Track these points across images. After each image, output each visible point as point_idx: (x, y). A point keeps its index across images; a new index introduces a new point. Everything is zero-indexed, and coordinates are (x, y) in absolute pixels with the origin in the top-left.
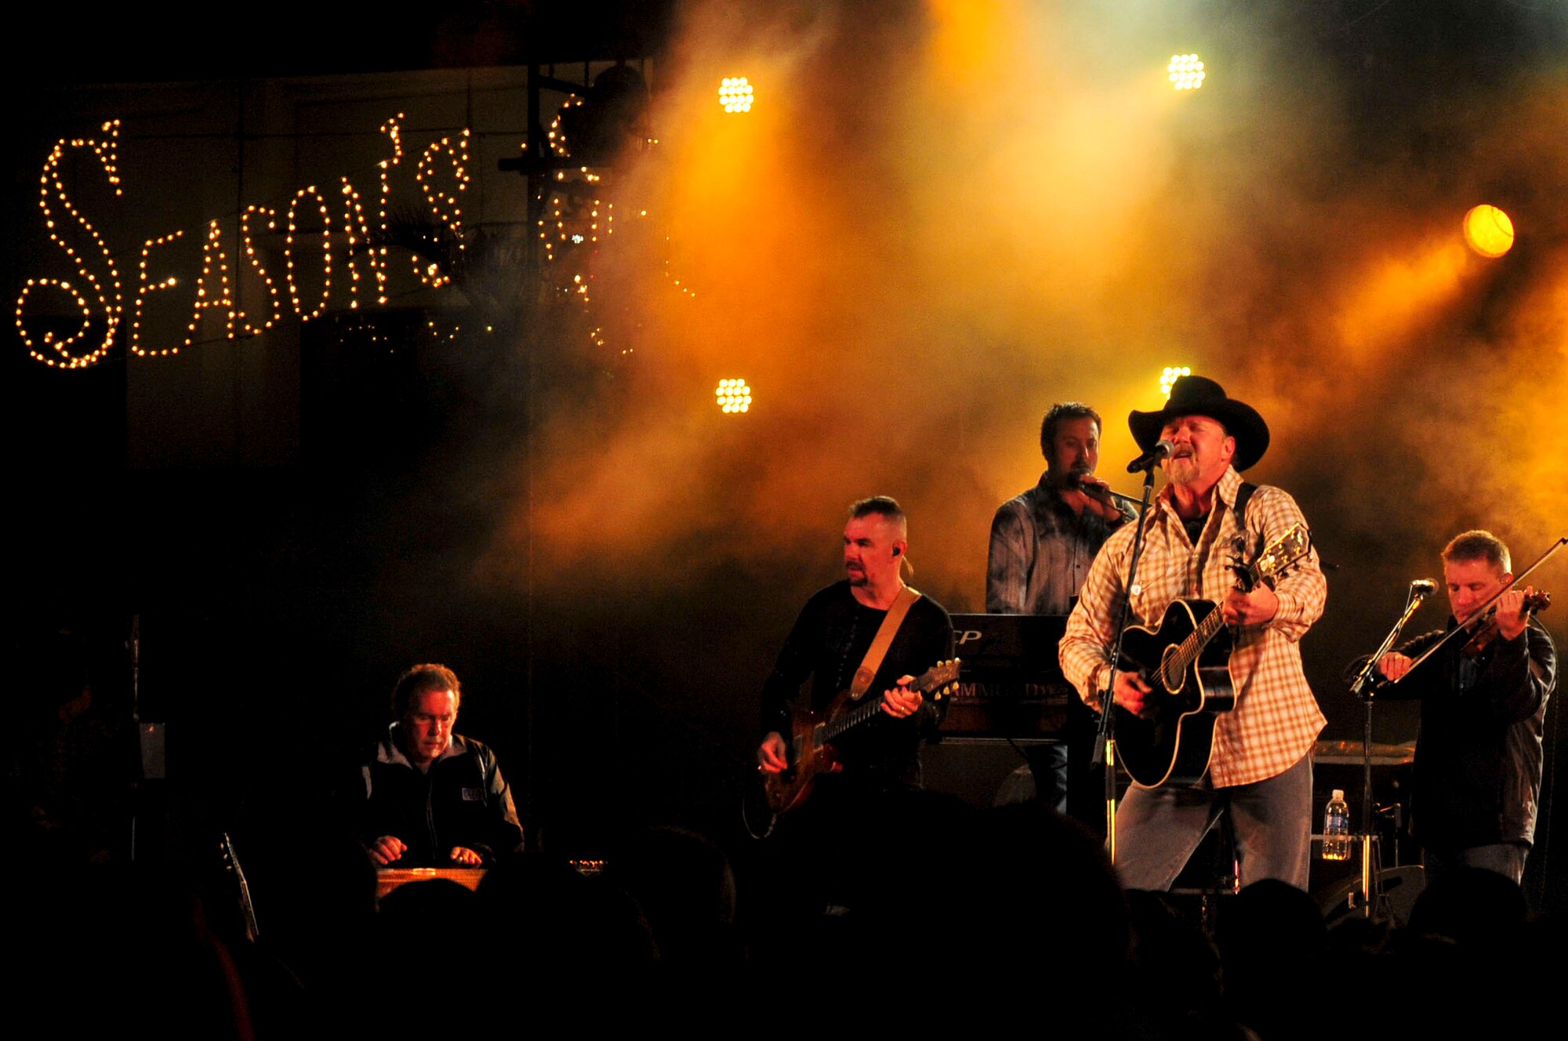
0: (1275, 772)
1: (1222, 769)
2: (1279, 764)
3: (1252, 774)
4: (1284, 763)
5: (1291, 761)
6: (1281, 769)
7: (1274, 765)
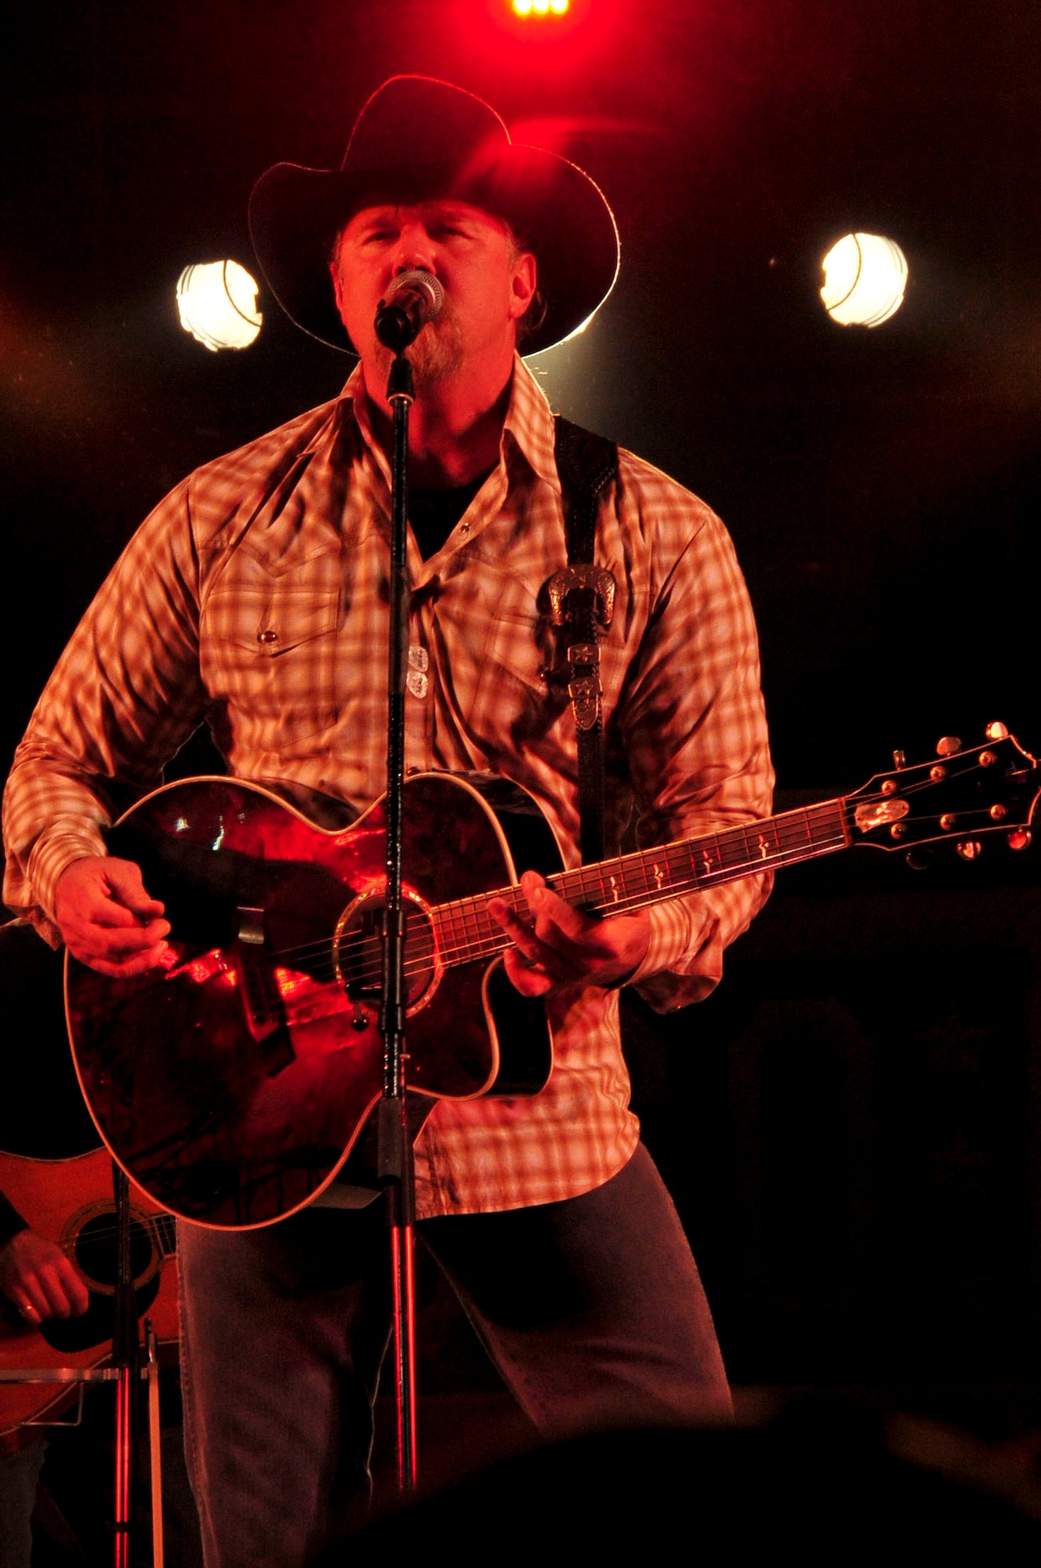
0: (570, 1190)
1: (431, 1168)
2: (579, 1170)
3: (513, 1187)
4: (592, 1169)
5: (607, 1169)
6: (583, 1184)
7: (569, 1171)
